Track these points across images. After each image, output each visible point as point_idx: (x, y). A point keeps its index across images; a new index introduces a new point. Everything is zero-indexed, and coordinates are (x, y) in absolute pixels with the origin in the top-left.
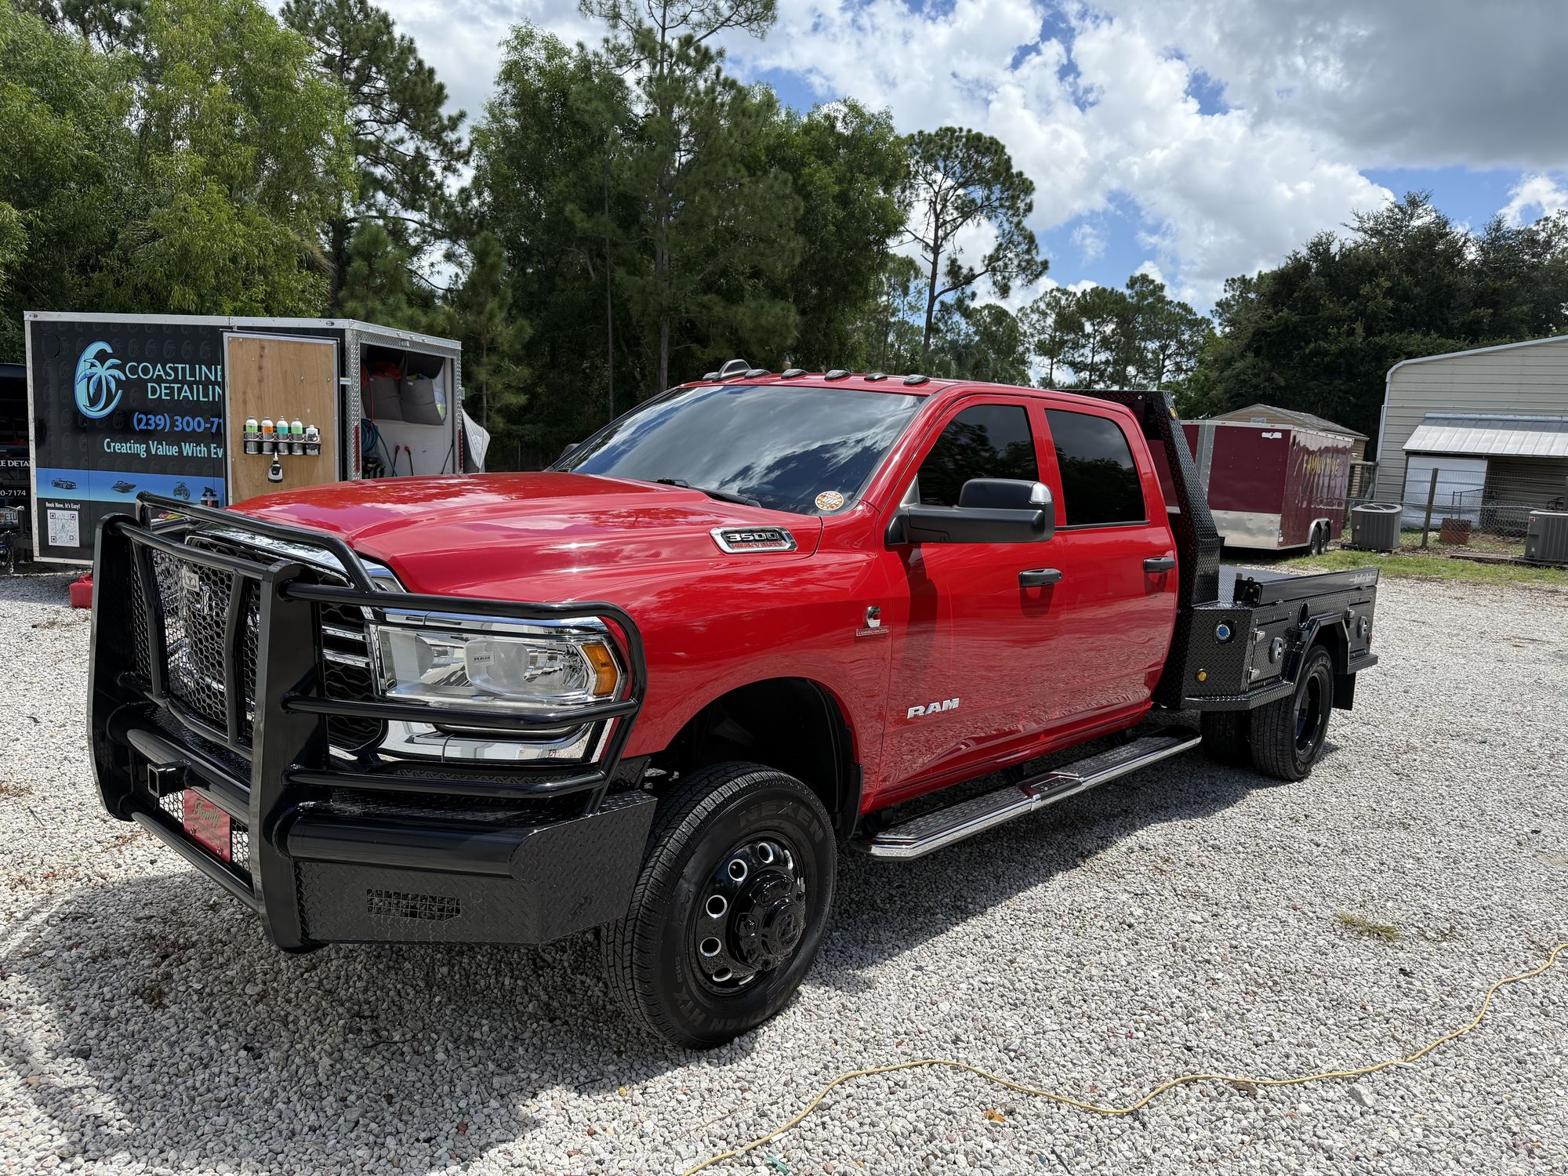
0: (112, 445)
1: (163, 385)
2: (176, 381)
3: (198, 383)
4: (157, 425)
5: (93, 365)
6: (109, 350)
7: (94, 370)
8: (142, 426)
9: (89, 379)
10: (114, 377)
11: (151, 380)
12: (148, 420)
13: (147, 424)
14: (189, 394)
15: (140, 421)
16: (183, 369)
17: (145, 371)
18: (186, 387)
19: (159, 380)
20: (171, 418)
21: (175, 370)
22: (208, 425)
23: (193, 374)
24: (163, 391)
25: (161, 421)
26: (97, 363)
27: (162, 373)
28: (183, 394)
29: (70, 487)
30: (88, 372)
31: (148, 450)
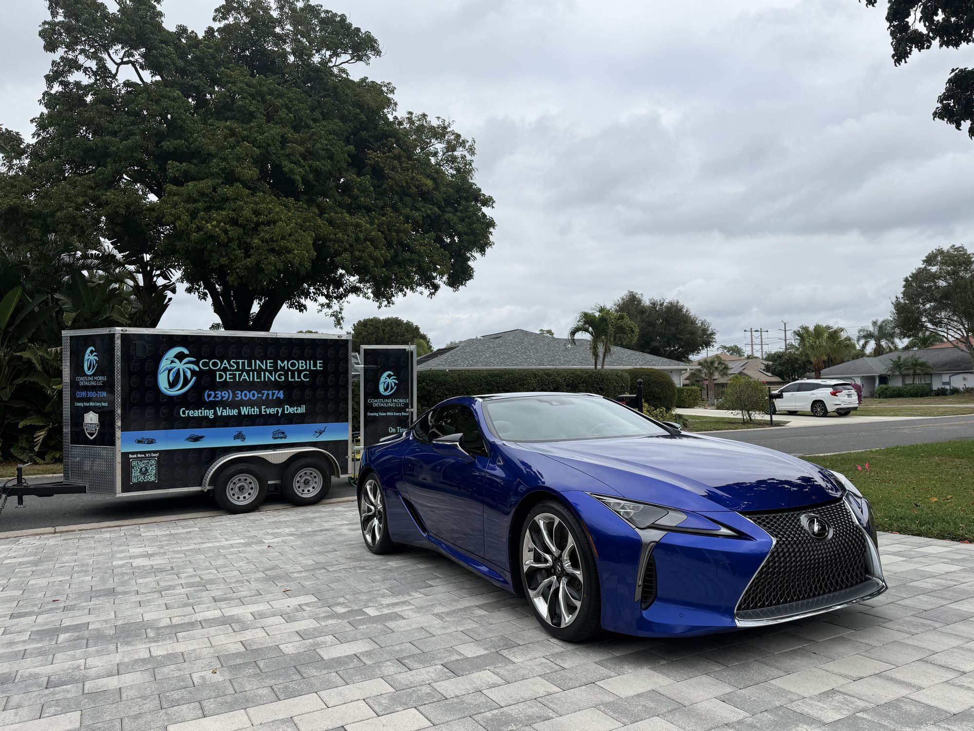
0: (187, 412)
1: (228, 373)
2: (238, 370)
3: (253, 371)
4: (222, 397)
5: (172, 362)
6: (186, 352)
7: (173, 365)
8: (211, 399)
9: (170, 371)
10: (190, 369)
11: (219, 370)
12: (215, 394)
13: (215, 397)
14: (247, 377)
15: (209, 396)
16: (243, 363)
17: (215, 364)
18: (245, 373)
19: (225, 370)
20: (233, 392)
21: (238, 364)
22: (260, 395)
23: (250, 365)
24: (228, 376)
25: (226, 395)
26: (176, 360)
27: (227, 365)
28: (242, 377)
29: (151, 442)
30: (169, 366)
31: (215, 413)
